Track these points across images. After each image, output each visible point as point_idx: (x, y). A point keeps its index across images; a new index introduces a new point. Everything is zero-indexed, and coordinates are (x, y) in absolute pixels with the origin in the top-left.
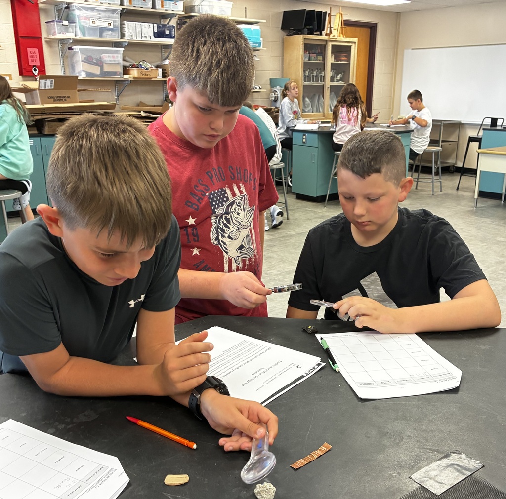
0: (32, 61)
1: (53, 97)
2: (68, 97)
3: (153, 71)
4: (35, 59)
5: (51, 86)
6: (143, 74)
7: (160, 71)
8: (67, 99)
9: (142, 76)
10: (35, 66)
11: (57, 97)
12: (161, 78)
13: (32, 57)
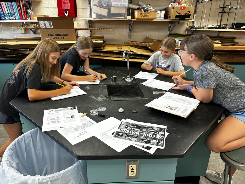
0: (65, 6)
1: (53, 35)
2: (66, 35)
3: (152, 13)
4: (67, 4)
5: (51, 26)
6: (142, 16)
7: (163, 12)
8: (65, 37)
9: (141, 17)
10: (67, 10)
11: (56, 35)
12: (163, 19)
13: (65, 3)
